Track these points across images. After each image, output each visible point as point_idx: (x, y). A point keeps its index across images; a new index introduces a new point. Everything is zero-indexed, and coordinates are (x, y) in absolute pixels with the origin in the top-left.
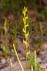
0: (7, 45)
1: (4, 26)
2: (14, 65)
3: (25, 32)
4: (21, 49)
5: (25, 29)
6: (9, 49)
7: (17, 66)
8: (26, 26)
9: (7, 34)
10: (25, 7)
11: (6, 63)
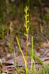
0: (12, 42)
1: (10, 26)
2: (18, 58)
3: (26, 27)
4: (24, 47)
5: (27, 24)
6: (14, 46)
7: (20, 59)
8: (27, 22)
9: (12, 33)
10: (26, 7)
11: (11, 57)
